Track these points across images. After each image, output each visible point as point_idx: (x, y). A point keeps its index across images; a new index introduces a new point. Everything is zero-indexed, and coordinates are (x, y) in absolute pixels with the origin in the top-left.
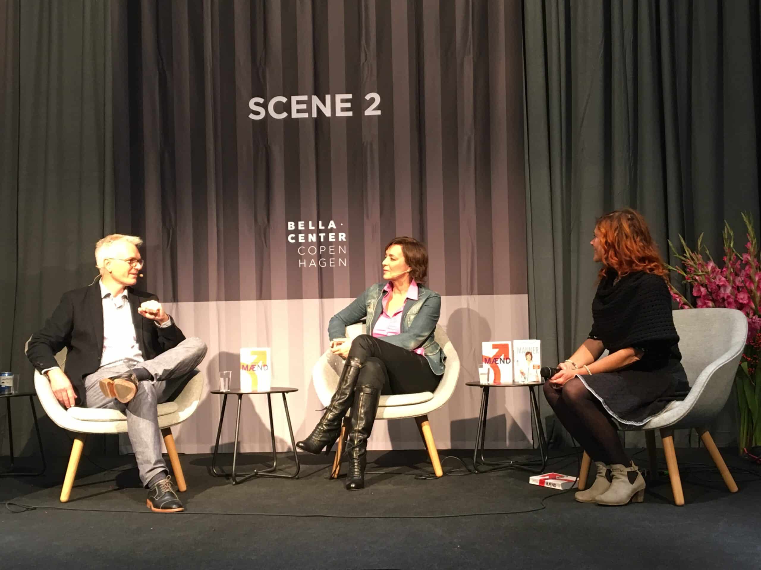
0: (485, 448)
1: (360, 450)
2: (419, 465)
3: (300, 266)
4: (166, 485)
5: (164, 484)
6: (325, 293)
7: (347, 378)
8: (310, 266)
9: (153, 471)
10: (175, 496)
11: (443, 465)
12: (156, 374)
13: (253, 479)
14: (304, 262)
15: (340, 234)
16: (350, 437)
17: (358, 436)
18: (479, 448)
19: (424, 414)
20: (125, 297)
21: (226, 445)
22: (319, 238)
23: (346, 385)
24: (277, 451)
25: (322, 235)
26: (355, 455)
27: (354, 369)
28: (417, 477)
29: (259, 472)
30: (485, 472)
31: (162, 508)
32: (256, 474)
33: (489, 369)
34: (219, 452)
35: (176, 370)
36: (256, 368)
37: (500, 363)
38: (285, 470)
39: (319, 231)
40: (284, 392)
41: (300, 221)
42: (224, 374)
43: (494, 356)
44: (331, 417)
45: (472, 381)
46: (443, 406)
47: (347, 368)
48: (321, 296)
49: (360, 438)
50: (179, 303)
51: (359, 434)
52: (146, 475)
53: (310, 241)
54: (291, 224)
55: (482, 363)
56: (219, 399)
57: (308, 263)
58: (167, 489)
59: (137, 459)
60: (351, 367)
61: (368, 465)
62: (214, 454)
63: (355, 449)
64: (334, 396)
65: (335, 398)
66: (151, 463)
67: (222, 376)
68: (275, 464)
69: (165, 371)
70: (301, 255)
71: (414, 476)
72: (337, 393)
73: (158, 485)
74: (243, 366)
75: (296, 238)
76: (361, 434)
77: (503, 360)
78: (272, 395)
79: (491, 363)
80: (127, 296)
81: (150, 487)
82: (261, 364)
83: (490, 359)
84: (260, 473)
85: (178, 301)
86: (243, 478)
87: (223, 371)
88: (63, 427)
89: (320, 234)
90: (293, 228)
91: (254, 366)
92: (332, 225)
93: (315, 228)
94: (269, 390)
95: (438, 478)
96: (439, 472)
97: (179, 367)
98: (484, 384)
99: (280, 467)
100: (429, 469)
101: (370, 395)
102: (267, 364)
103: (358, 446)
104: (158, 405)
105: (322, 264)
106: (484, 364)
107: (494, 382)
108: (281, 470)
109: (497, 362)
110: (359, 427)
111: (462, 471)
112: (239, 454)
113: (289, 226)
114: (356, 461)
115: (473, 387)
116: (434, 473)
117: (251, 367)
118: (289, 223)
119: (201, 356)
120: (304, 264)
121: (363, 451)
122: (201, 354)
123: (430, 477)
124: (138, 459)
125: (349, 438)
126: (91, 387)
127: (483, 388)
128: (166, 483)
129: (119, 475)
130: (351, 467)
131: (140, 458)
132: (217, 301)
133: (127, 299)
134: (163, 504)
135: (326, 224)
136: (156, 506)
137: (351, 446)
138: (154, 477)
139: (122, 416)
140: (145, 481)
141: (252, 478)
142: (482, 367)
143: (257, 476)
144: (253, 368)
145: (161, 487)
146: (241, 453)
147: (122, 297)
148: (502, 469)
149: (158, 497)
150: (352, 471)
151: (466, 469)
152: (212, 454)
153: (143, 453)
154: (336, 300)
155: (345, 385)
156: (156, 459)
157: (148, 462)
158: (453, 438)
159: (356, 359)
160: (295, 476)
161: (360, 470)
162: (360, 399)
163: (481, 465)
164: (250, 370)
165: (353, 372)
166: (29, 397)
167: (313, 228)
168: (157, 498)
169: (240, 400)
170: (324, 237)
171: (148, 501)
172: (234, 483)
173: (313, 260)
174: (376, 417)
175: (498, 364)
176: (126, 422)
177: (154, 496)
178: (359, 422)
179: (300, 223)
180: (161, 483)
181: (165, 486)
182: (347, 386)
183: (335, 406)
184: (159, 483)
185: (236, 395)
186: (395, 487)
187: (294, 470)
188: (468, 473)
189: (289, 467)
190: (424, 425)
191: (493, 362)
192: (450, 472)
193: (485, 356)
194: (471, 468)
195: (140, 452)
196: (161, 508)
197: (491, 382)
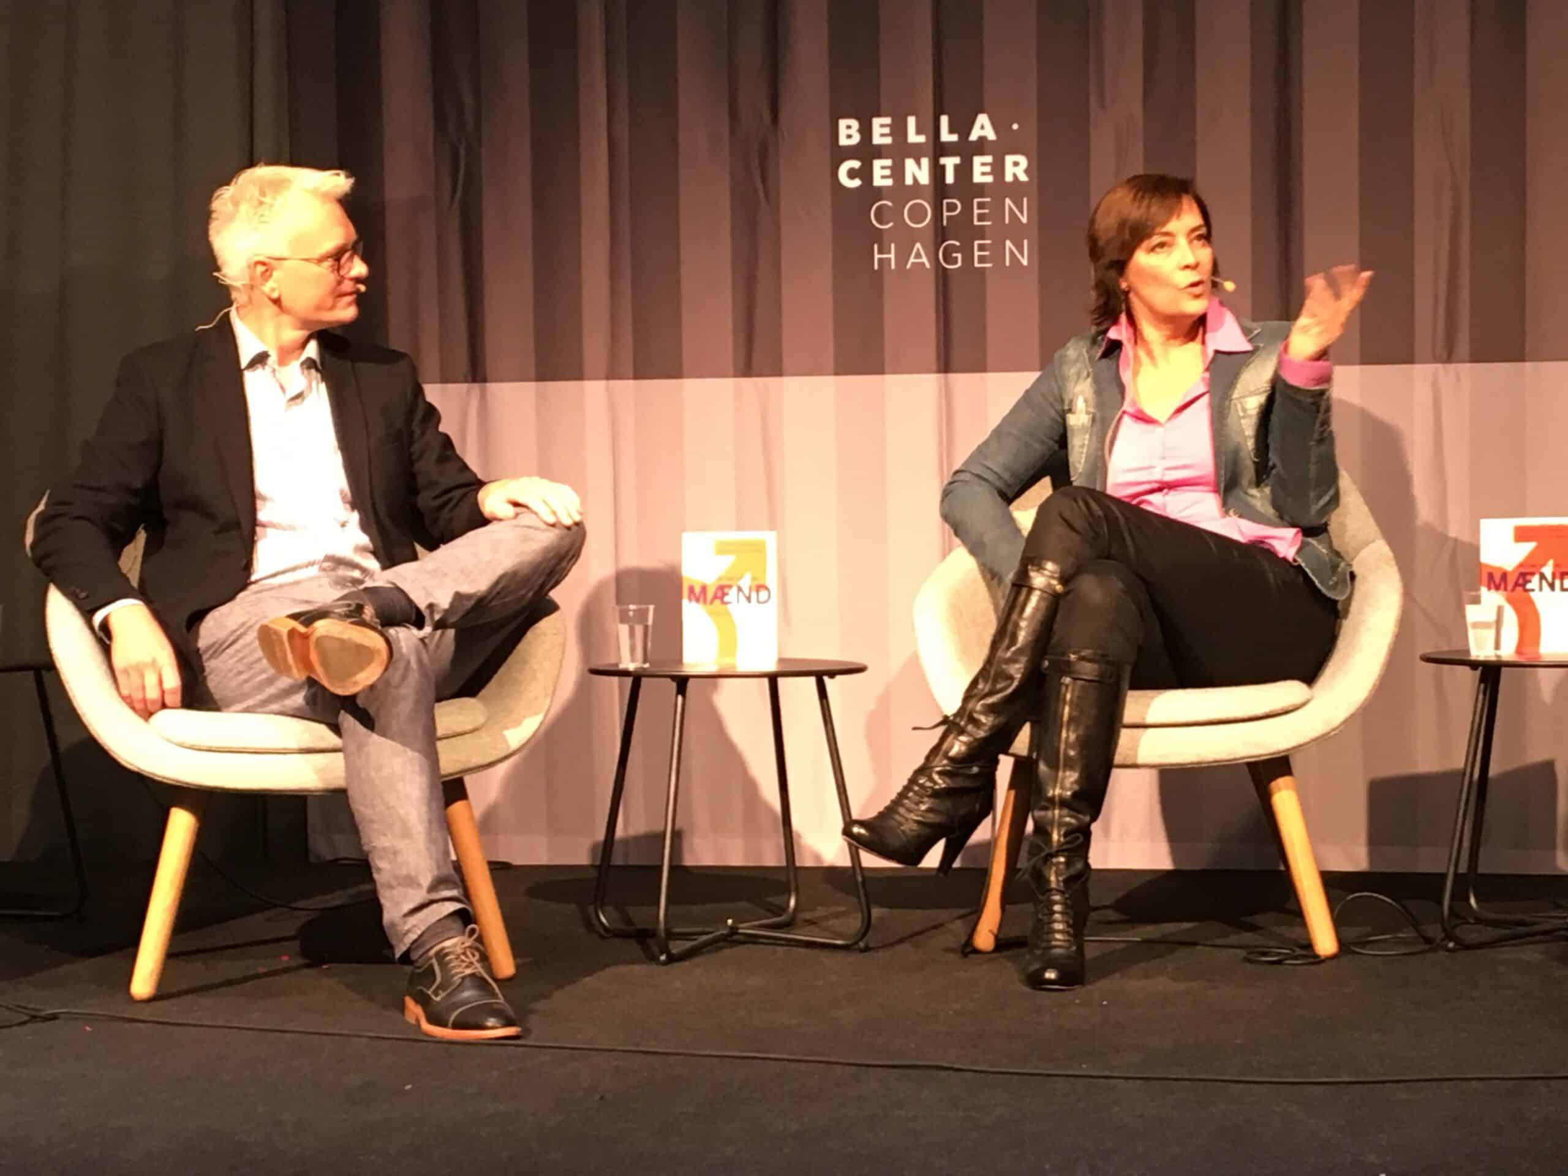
0: (1481, 870)
1: (1068, 864)
2: (1258, 919)
3: (876, 267)
4: (464, 954)
5: (459, 950)
6: (957, 354)
7: (1016, 626)
8: (908, 266)
9: (425, 911)
10: (493, 989)
11: (1339, 921)
12: (431, 607)
13: (721, 948)
14: (889, 252)
15: (1009, 159)
16: (1036, 822)
17: (1061, 816)
18: (1463, 869)
19: (1279, 752)
20: (310, 364)
21: (637, 839)
22: (938, 172)
23: (1013, 649)
24: (798, 864)
25: (950, 163)
26: (1053, 878)
27: (1041, 599)
28: (1251, 956)
29: (741, 925)
30: (1480, 946)
31: (457, 1026)
32: (733, 930)
33: (1500, 610)
34: (617, 860)
35: (493, 599)
36: (732, 595)
37: (1541, 589)
38: (825, 924)
39: (939, 150)
40: (821, 675)
41: (879, 115)
42: (631, 614)
43: (1521, 565)
44: (960, 750)
45: (1443, 648)
46: (1341, 728)
47: (1018, 594)
48: (945, 365)
49: (1068, 824)
50: (492, 387)
51: (1065, 811)
52: (405, 923)
53: (909, 181)
54: (849, 127)
55: (1478, 590)
56: (614, 691)
57: (903, 256)
58: (467, 967)
59: (374, 870)
60: (1031, 589)
61: (1093, 915)
62: (599, 868)
63: (1054, 860)
64: (974, 683)
65: (975, 691)
66: (419, 886)
67: (624, 618)
68: (792, 902)
69: (458, 597)
70: (881, 230)
71: (1242, 953)
72: (983, 674)
73: (441, 956)
74: (691, 590)
75: (865, 173)
76: (1072, 813)
77: (1549, 577)
78: (782, 682)
79: (1510, 587)
80: (318, 361)
81: (417, 961)
82: (746, 583)
83: (1504, 575)
84: (745, 929)
85: (484, 380)
86: (688, 945)
87: (629, 604)
88: (136, 769)
89: (943, 161)
90: (856, 139)
91: (726, 590)
92: (983, 128)
93: (927, 139)
94: (772, 667)
95: (1323, 961)
96: (1325, 941)
97: (503, 588)
98: (1482, 658)
99: (808, 915)
100: (1295, 933)
101: (1096, 684)
102: (768, 584)
103: (1063, 851)
104: (437, 705)
105: (948, 258)
106: (1484, 590)
107: (1519, 650)
108: (811, 922)
109: (1529, 586)
110: (1062, 788)
111: (1404, 942)
112: (677, 869)
113: (843, 132)
114: (1057, 898)
115: (1445, 667)
116: (1309, 946)
117: (716, 593)
118: (843, 123)
119: (569, 558)
120: (889, 259)
121: (1079, 866)
122: (568, 552)
123: (1296, 958)
124: (379, 870)
125: (1030, 826)
126: (227, 644)
127: (1478, 672)
128: (465, 948)
129: (309, 922)
130: (1040, 916)
131: (384, 869)
132: (607, 378)
133: (317, 370)
134: (456, 1013)
135: (962, 126)
136: (436, 1019)
137: (1041, 849)
138: (428, 929)
139: (329, 738)
140: (401, 940)
141: (720, 944)
142: (1476, 600)
143: (735, 937)
144: (724, 594)
145: (451, 961)
146: (685, 867)
147: (302, 364)
148: (1538, 938)
149: (440, 992)
150: (1043, 928)
151: (1416, 935)
152: (592, 866)
153: (395, 853)
154: (992, 378)
155: (1008, 648)
156: (436, 872)
157: (411, 881)
158: (1376, 838)
159: (1050, 566)
160: (856, 943)
161: (1069, 925)
162: (1061, 697)
163: (1469, 923)
164: (712, 602)
165: (1037, 609)
166: (31, 674)
167: (921, 139)
168: (437, 995)
169: (680, 698)
170: (957, 168)
171: (410, 1003)
172: (663, 958)
173: (918, 245)
174: (1118, 759)
175: (1532, 594)
176: (340, 755)
177: (428, 989)
178: (1060, 774)
179: (877, 122)
180: (448, 947)
181: (463, 957)
182: (1014, 653)
183: (976, 716)
184: (443, 949)
185: (669, 680)
186: (1182, 986)
187: (854, 923)
188: (1427, 947)
189: (837, 916)
190: (1280, 790)
191: (1516, 584)
192: (1364, 944)
193: (1487, 566)
194: (1434, 931)
195: (384, 849)
196: (450, 1024)
197: (1508, 652)
